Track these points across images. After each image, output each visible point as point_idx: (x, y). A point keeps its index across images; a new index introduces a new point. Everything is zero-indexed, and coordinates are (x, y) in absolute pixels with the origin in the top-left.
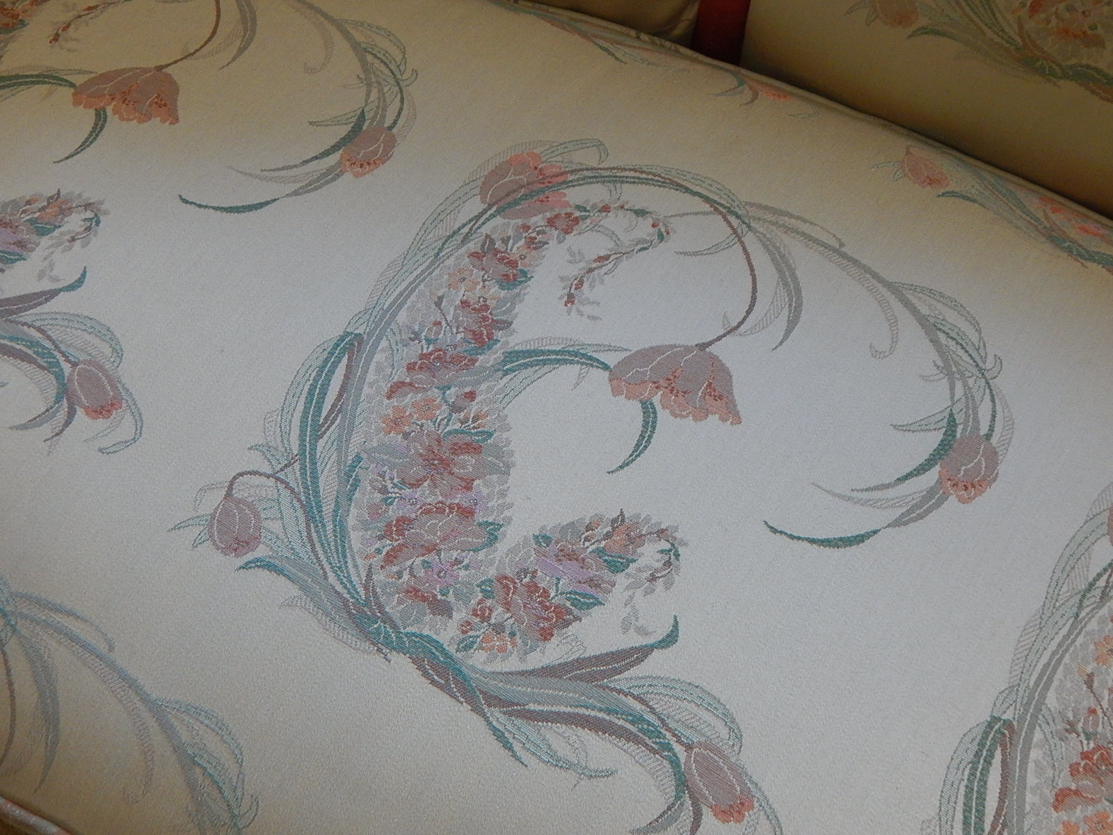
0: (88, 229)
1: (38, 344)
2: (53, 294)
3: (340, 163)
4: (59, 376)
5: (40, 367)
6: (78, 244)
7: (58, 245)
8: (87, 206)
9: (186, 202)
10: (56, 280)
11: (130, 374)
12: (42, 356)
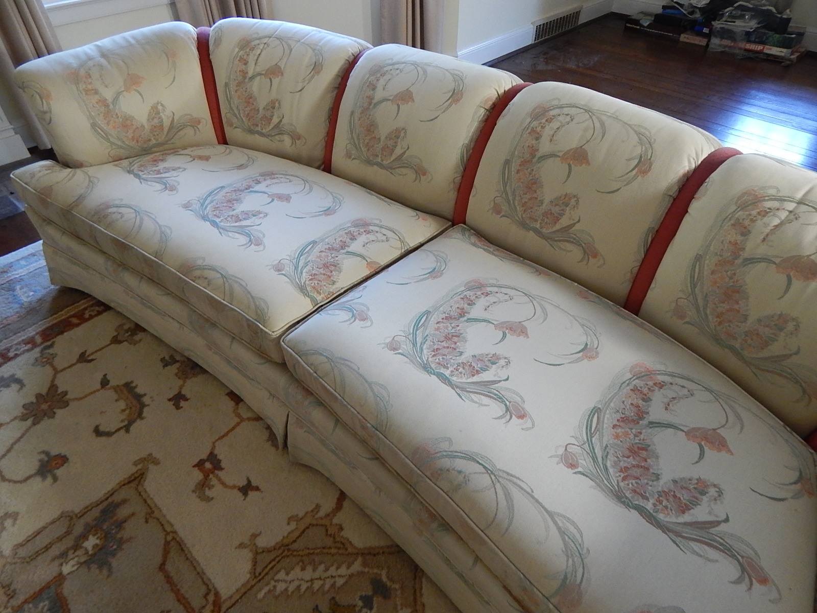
0: (507, 364)
1: (497, 395)
2: (500, 381)
3: (582, 356)
4: (506, 405)
5: (499, 401)
6: (504, 368)
7: (498, 368)
8: (505, 358)
9: (536, 360)
10: (499, 377)
11: (528, 407)
12: (500, 398)
